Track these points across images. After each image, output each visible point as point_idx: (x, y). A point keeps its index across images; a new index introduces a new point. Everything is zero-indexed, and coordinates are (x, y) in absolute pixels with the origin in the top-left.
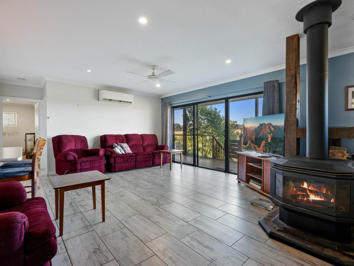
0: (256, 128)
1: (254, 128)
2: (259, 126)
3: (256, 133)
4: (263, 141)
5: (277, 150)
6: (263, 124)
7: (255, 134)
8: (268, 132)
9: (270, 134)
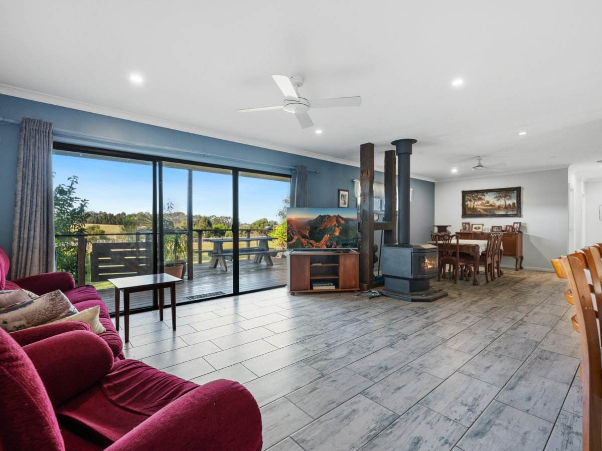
0: (310, 221)
1: (306, 221)
2: (316, 219)
3: (311, 227)
4: (326, 235)
5: (349, 243)
6: (325, 216)
7: (309, 227)
8: (335, 225)
9: (338, 227)
